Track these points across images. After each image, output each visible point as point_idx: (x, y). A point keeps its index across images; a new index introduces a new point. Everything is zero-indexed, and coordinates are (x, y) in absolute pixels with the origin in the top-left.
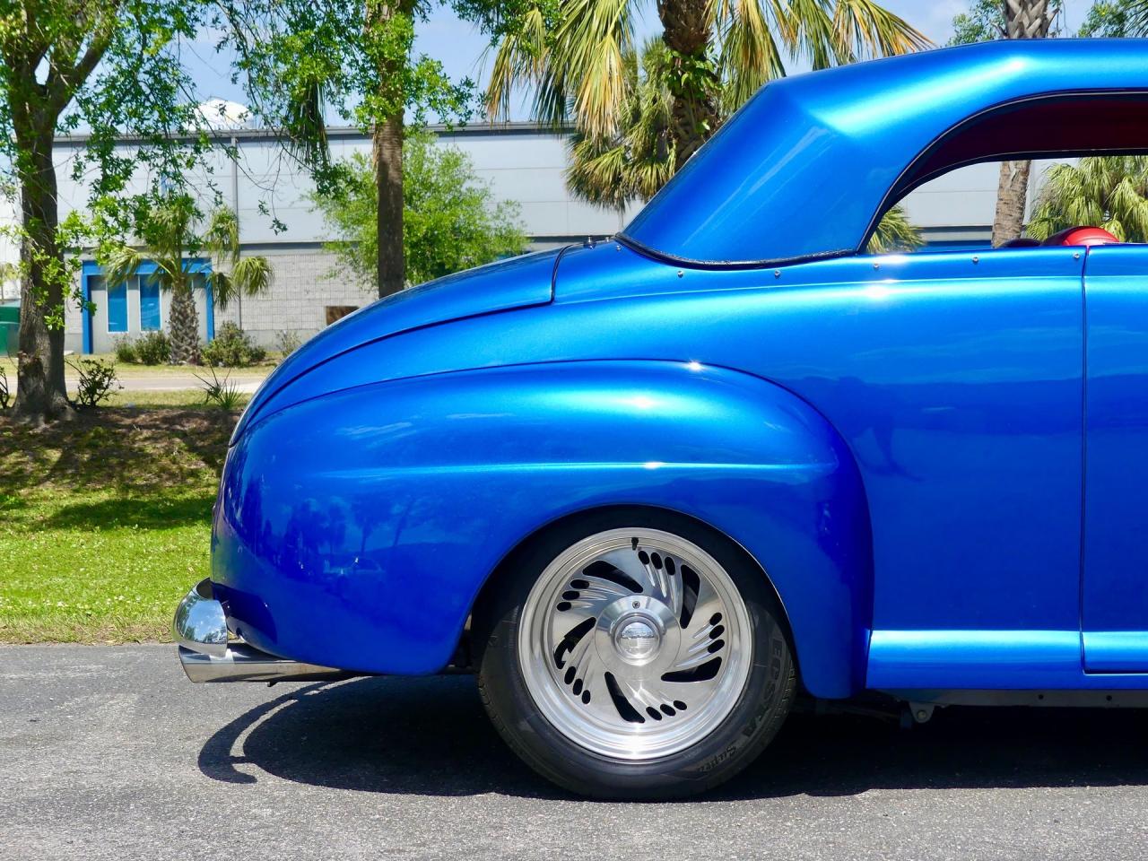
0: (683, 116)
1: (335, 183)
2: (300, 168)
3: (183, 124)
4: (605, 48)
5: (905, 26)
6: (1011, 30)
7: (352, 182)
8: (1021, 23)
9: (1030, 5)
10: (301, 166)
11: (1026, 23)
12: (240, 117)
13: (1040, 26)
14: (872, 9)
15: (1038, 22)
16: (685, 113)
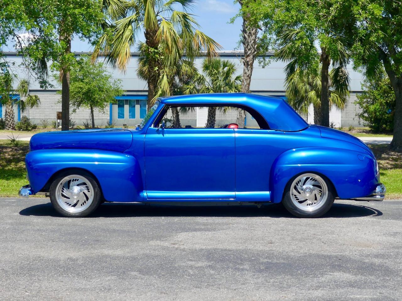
0: (151, 65)
1: (46, 85)
2: (36, 80)
3: (2, 68)
4: (126, 46)
5: (214, 42)
6: (246, 43)
7: (50, 84)
8: (248, 42)
9: (251, 36)
10: (36, 79)
11: (249, 41)
12: (19, 66)
13: (254, 42)
14: (204, 36)
15: (253, 41)
16: (151, 64)
